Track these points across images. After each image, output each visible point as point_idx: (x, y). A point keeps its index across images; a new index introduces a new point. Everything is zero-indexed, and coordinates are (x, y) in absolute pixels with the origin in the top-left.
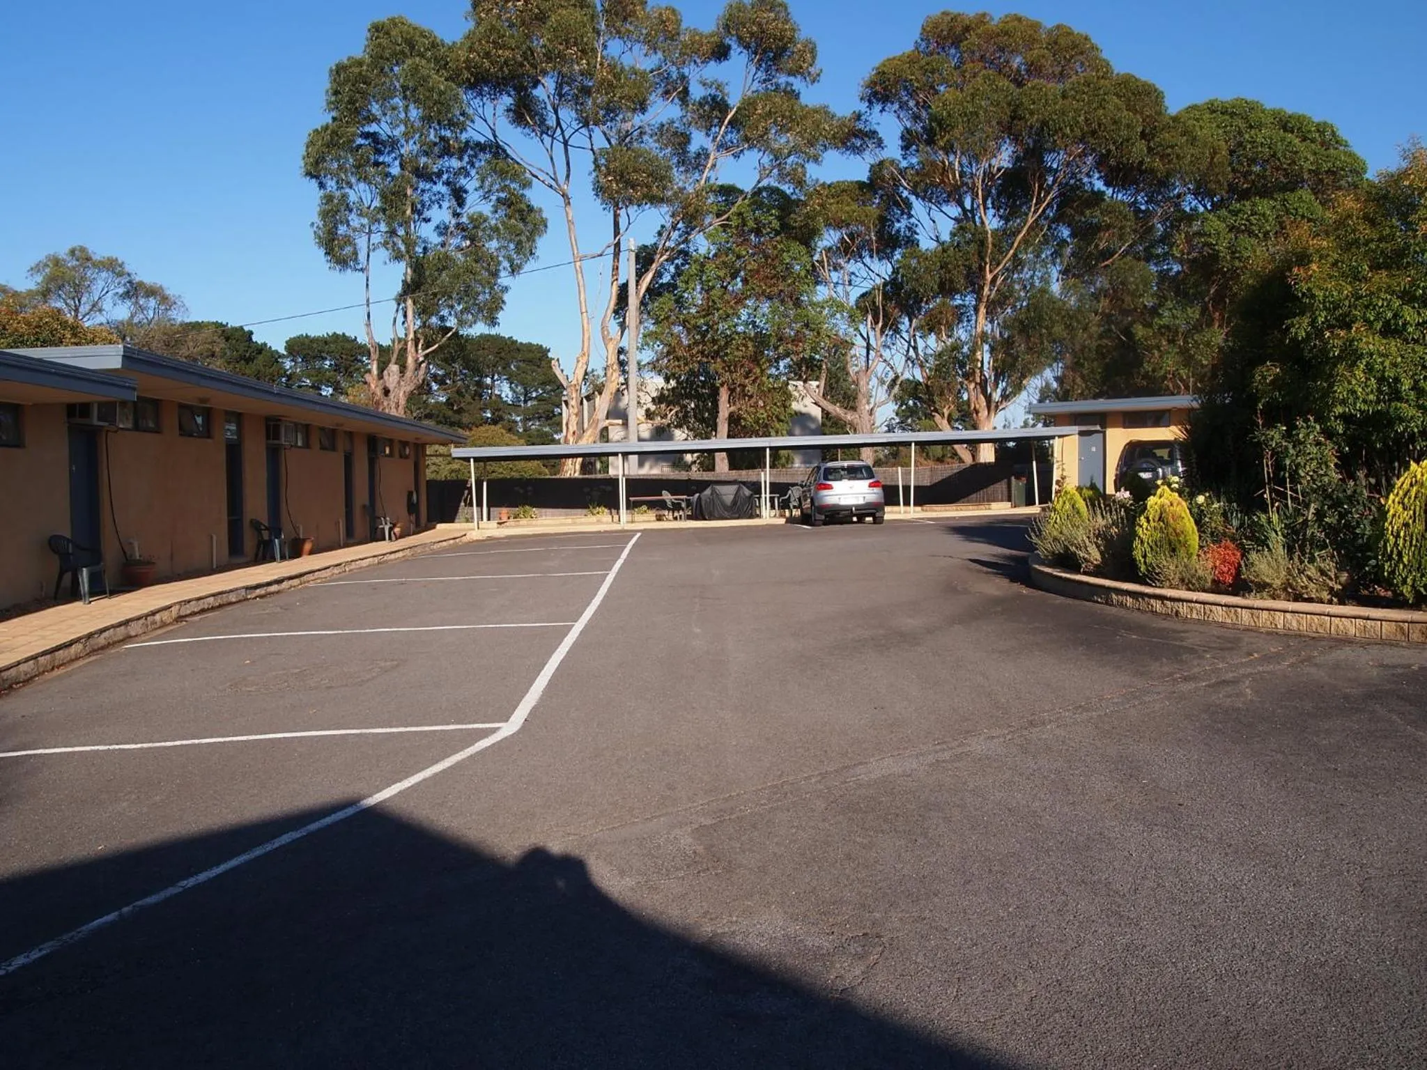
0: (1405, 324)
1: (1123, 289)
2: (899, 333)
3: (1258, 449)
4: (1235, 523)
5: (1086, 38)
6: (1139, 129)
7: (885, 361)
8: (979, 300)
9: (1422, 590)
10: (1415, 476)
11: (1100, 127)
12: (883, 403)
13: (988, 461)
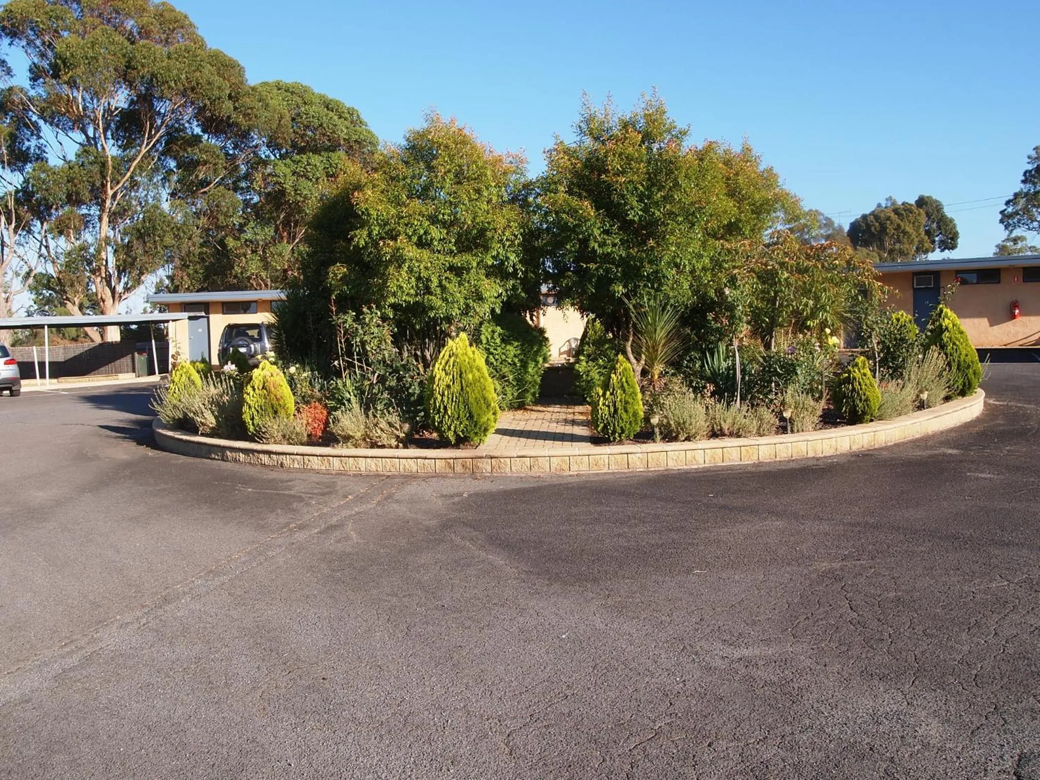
0: (432, 240)
1: (217, 210)
2: (32, 234)
3: (333, 329)
4: (318, 387)
5: (186, 17)
6: (228, 92)
7: (19, 256)
8: (102, 210)
9: (461, 434)
10: (452, 350)
11: (197, 85)
12: (18, 292)
13: (114, 340)
